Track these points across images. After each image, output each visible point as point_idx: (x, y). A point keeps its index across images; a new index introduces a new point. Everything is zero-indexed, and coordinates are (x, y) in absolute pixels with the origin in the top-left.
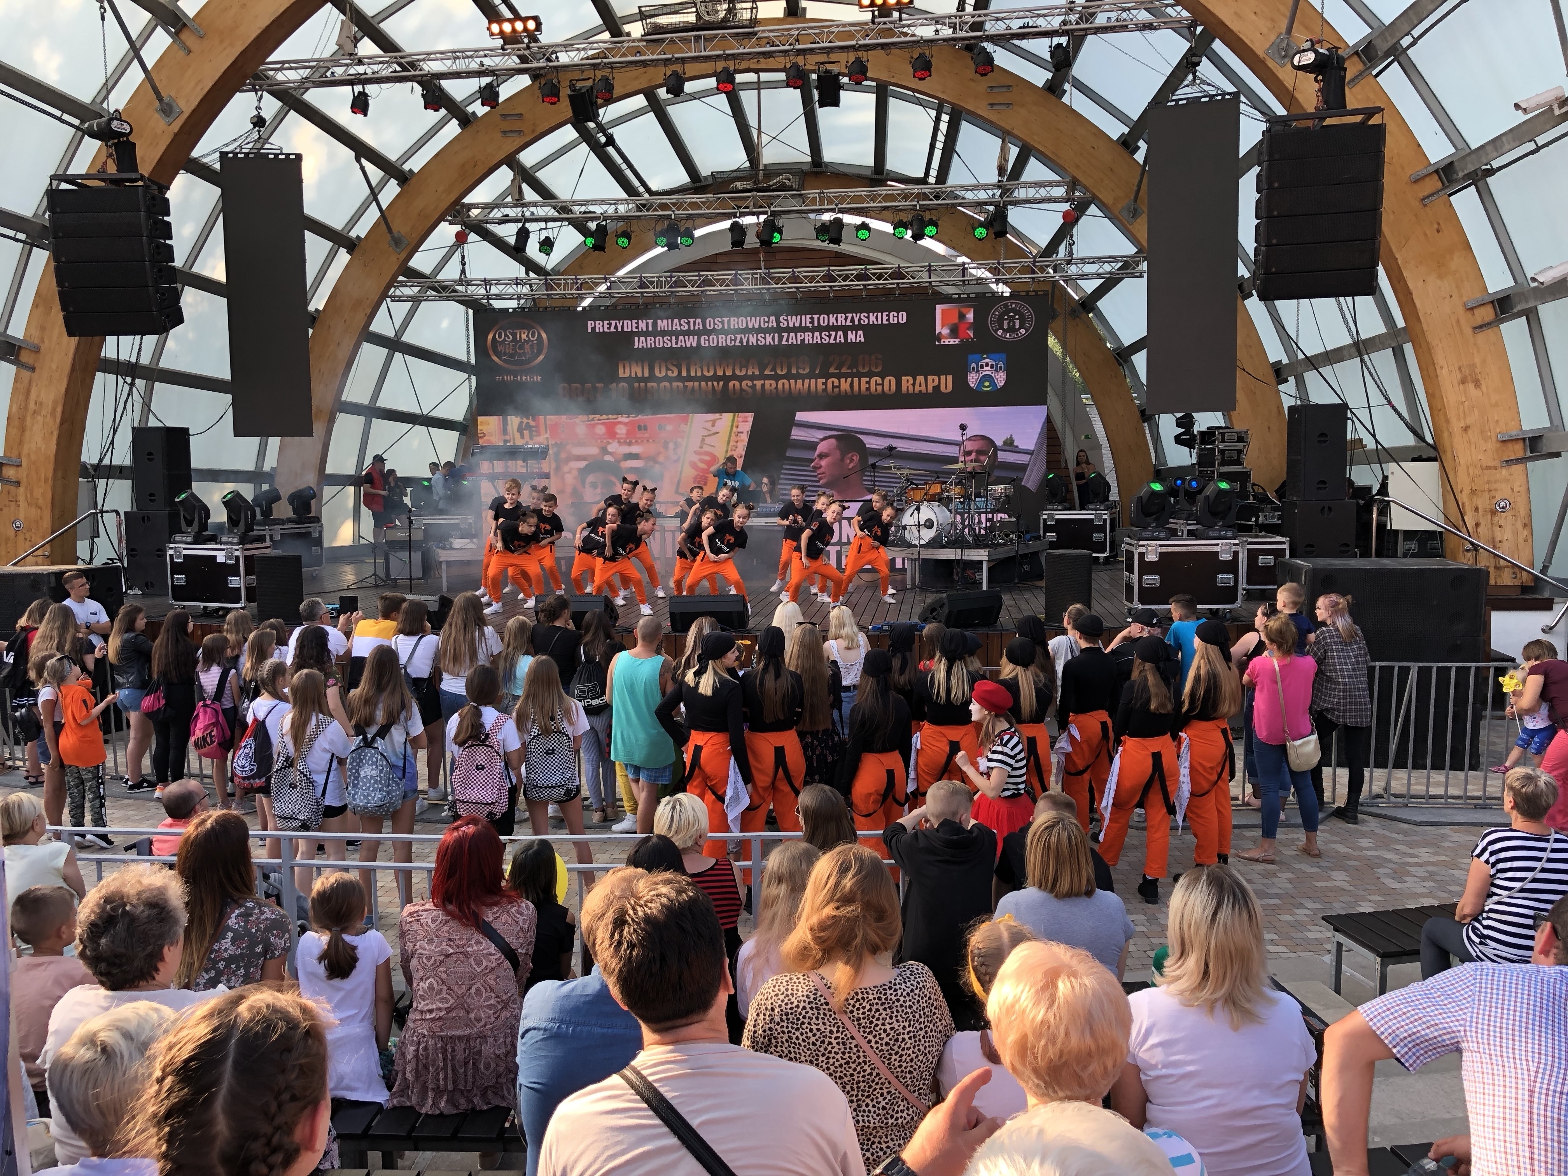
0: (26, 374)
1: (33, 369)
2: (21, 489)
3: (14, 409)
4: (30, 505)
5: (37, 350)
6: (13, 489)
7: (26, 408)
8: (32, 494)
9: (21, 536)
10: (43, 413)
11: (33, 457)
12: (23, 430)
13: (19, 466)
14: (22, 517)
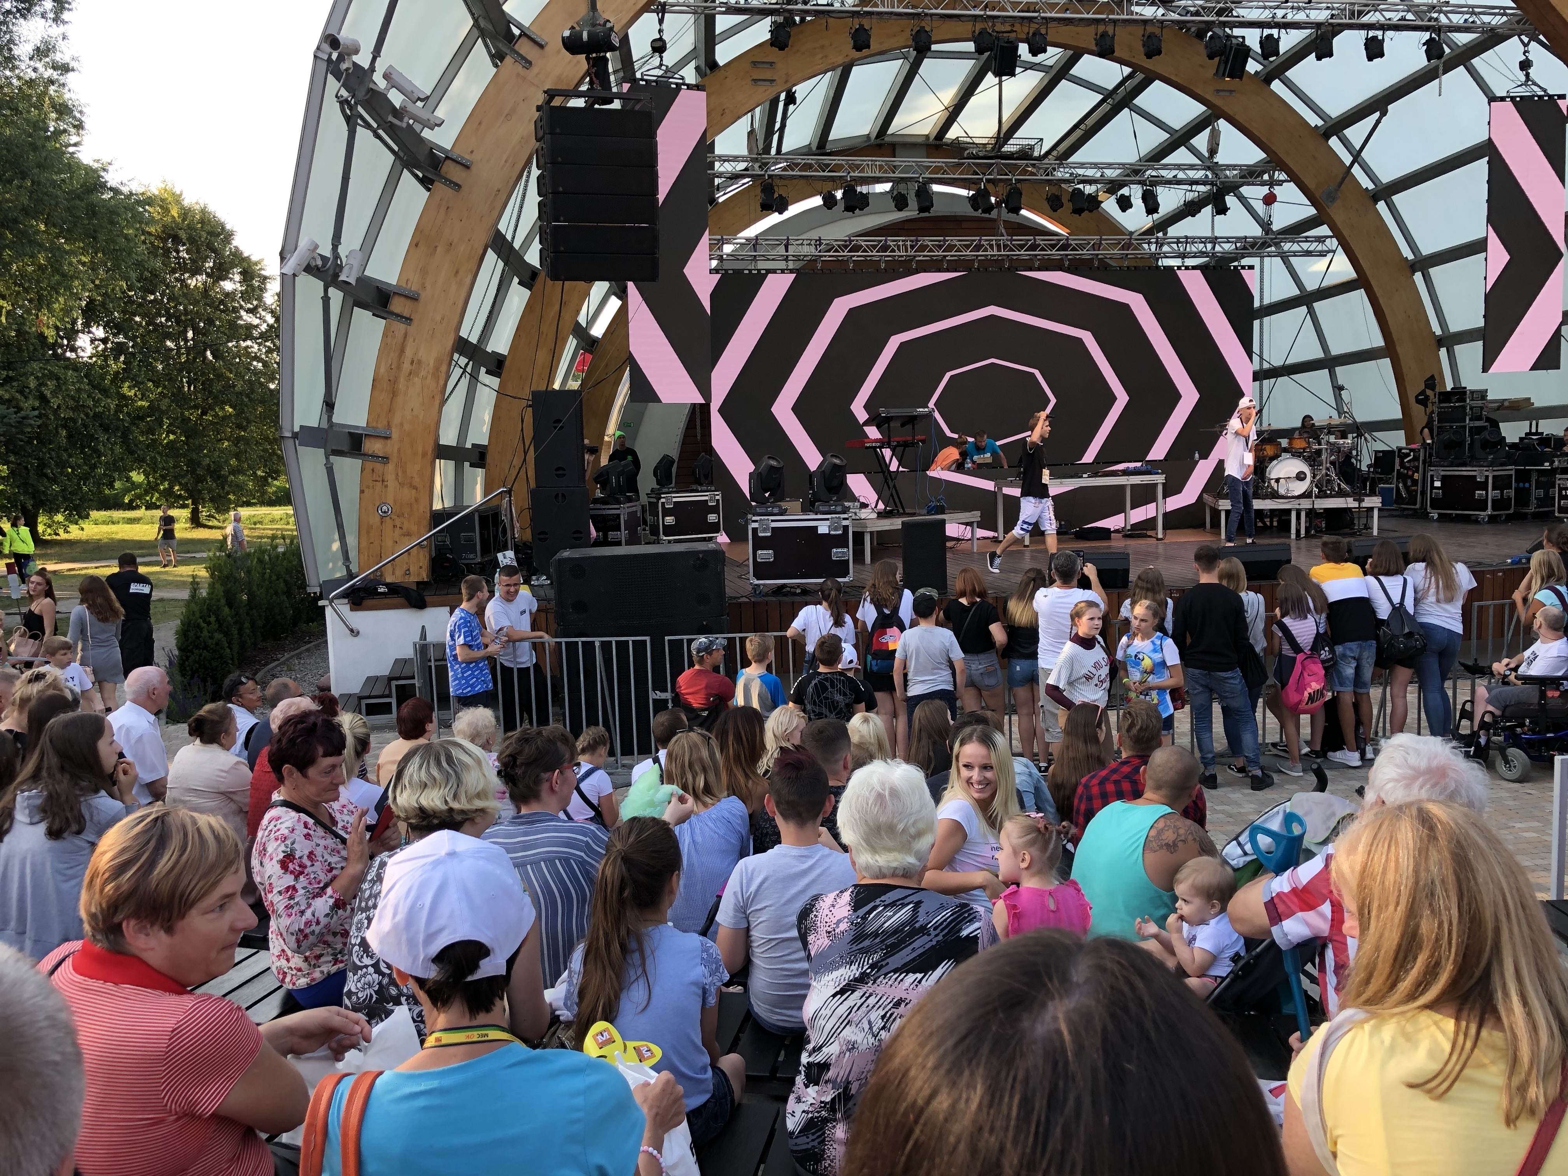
0: (400, 328)
1: (408, 320)
2: (391, 467)
3: (382, 370)
4: (401, 485)
5: (413, 298)
6: (378, 466)
7: (399, 367)
8: (404, 472)
9: (388, 522)
10: (423, 373)
11: (407, 427)
12: (394, 394)
13: (387, 438)
14: (390, 500)
